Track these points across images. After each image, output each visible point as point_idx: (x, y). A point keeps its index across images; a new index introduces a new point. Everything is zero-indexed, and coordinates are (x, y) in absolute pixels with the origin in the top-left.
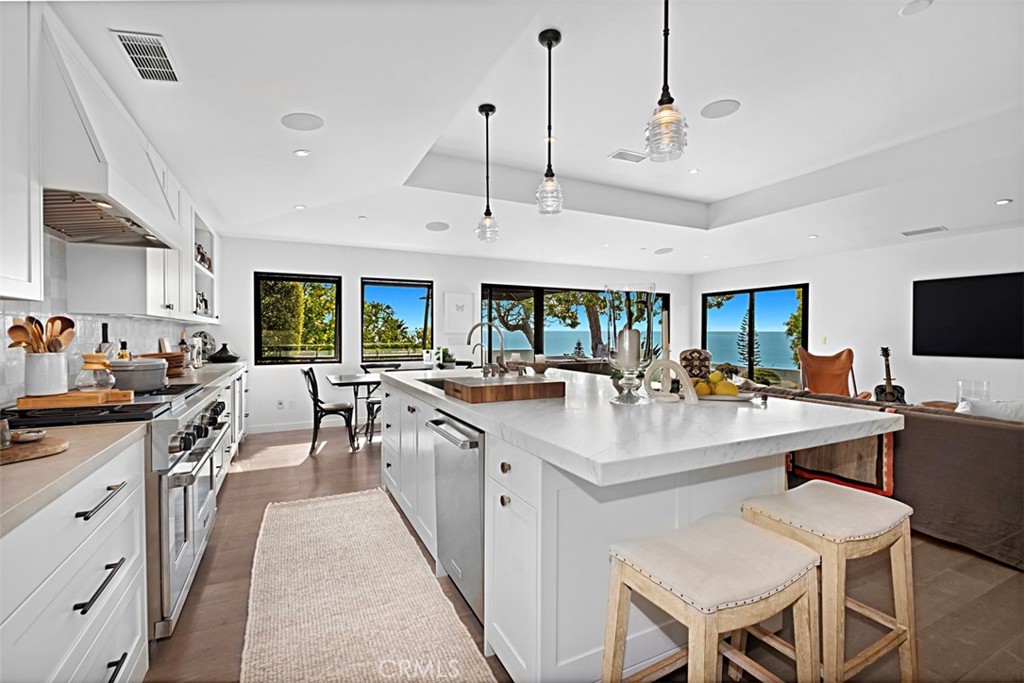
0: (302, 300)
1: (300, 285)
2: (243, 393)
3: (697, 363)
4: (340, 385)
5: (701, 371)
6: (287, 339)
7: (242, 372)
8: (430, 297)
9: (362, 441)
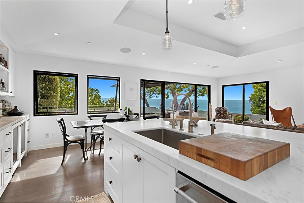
0: (59, 86)
1: (58, 78)
2: (26, 131)
3: (222, 112)
4: (78, 128)
5: (224, 115)
6: (51, 103)
7: (26, 120)
8: (118, 86)
9: (89, 154)
